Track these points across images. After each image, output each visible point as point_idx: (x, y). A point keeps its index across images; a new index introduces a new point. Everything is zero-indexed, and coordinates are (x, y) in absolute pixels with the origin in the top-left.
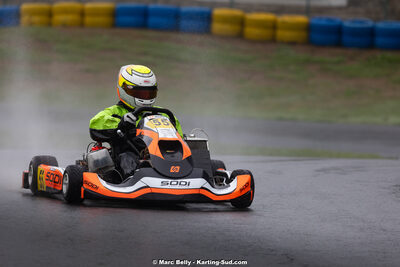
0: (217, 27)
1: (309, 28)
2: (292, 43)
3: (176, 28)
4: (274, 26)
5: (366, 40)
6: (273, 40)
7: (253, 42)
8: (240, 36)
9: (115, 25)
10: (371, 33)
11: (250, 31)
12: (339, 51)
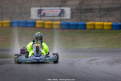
0: (37, 25)
1: (61, 25)
2: (57, 29)
3: (27, 26)
4: (52, 25)
5: (76, 27)
6: (52, 28)
7: (47, 29)
8: (43, 28)
9: (11, 26)
10: (77, 25)
11: (46, 26)
12: (69, 30)
